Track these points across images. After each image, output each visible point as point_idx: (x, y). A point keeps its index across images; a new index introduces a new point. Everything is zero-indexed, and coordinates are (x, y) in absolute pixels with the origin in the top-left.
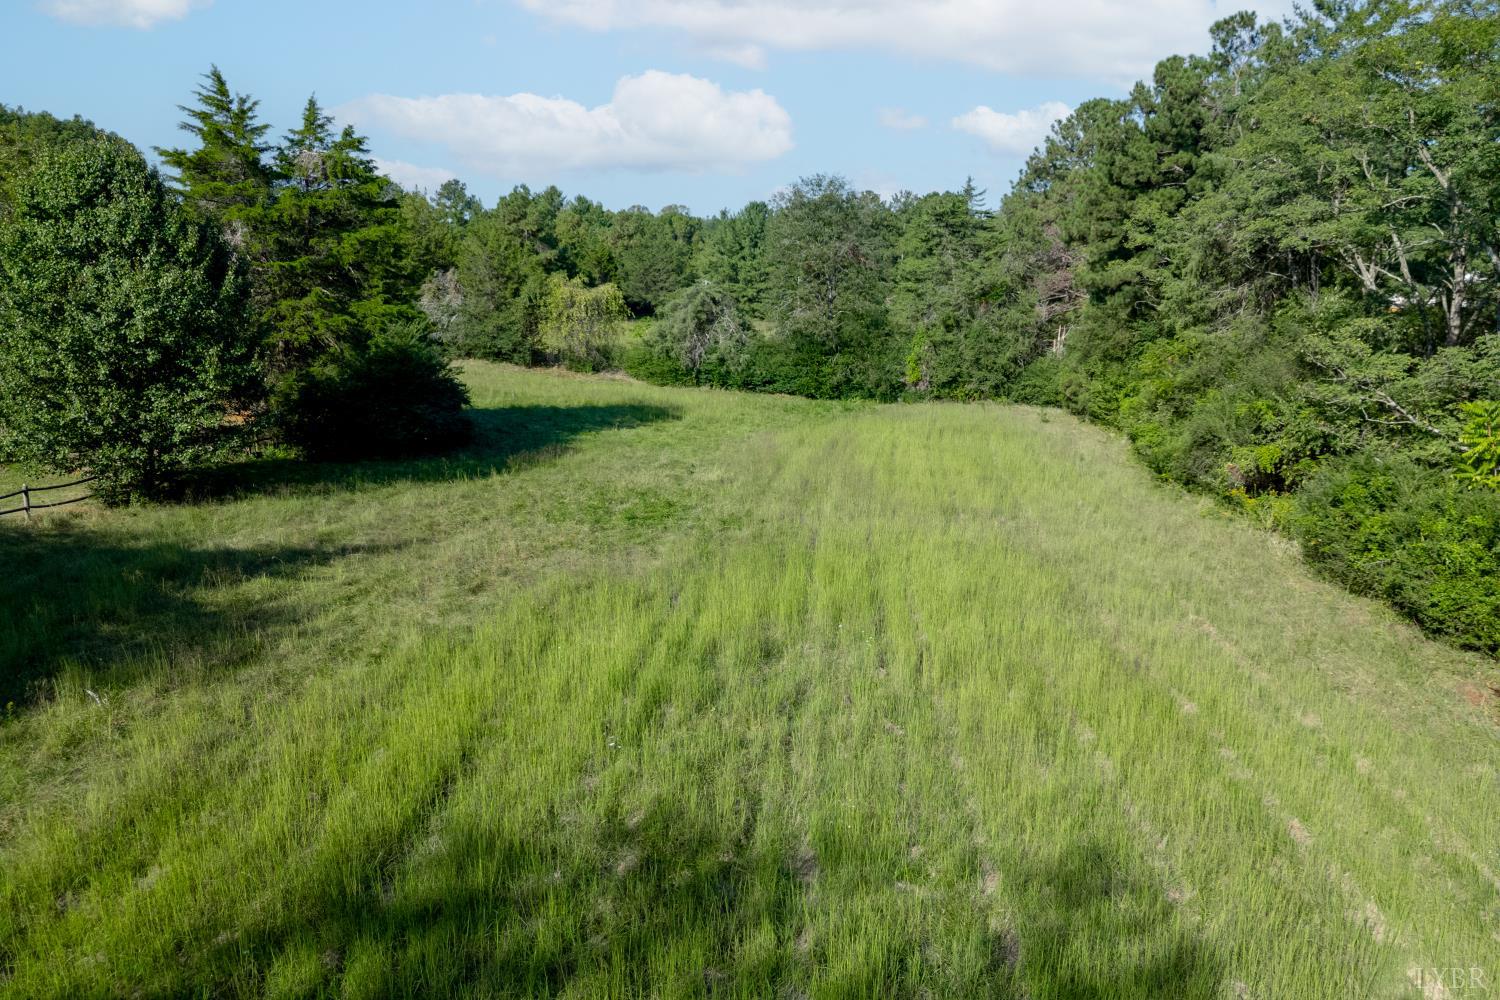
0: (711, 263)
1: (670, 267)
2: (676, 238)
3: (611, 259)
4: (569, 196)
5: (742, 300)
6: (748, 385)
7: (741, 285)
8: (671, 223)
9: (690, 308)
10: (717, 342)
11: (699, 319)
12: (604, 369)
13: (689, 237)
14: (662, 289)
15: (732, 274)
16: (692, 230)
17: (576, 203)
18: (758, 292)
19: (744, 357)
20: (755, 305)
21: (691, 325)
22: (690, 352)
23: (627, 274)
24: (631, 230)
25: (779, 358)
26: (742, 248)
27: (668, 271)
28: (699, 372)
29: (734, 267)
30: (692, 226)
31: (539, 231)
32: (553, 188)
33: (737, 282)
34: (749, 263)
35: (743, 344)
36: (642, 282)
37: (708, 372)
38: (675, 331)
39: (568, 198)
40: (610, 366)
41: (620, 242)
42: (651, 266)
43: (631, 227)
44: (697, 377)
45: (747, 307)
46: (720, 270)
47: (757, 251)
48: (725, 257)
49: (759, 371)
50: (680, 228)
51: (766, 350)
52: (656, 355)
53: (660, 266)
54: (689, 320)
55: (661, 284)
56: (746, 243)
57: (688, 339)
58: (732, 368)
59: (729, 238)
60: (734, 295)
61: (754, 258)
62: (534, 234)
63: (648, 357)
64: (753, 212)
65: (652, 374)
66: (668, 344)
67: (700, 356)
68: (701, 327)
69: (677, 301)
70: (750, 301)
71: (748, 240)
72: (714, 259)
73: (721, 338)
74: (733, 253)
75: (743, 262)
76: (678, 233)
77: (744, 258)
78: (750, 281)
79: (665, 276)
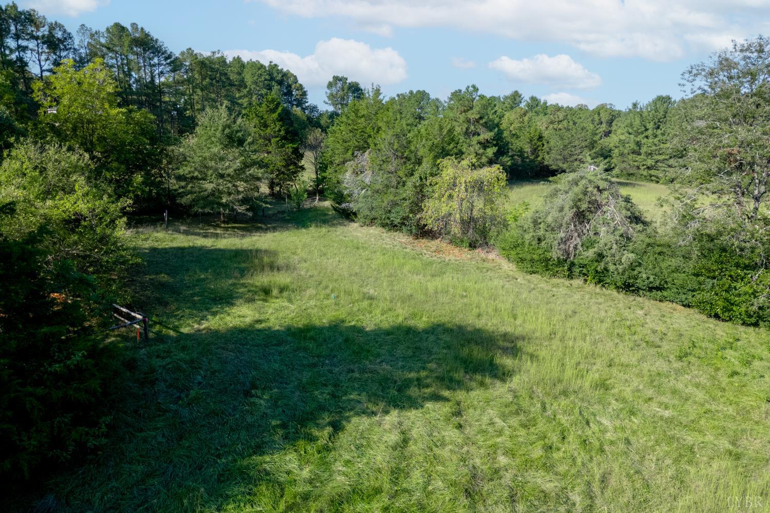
0: (620, 140)
1: (583, 144)
2: (601, 123)
3: (540, 138)
4: (526, 96)
5: (642, 168)
6: (628, 287)
7: (642, 157)
8: (599, 114)
9: (571, 195)
10: (596, 234)
11: (578, 208)
12: (481, 246)
13: (610, 123)
14: (576, 160)
15: (636, 148)
16: (614, 116)
17: (530, 101)
18: (657, 162)
19: (628, 257)
20: (652, 172)
21: (569, 214)
22: (565, 243)
23: (550, 149)
24: (561, 117)
25: (674, 262)
26: (647, 130)
27: (582, 147)
28: (573, 264)
29: (638, 144)
30: (613, 116)
31: (481, 118)
32: (516, 92)
33: (640, 154)
34: (651, 140)
35: (629, 239)
36: (561, 155)
37: (584, 266)
38: (550, 219)
39: (525, 98)
40: (487, 243)
41: (551, 126)
42: (570, 143)
43: (561, 115)
44: (569, 269)
45: (645, 173)
46: (627, 145)
47: (659, 132)
48: (632, 136)
49: (645, 275)
50: (605, 117)
51: (659, 249)
52: (527, 242)
53: (577, 143)
54: (567, 208)
55: (575, 157)
56: (650, 126)
57: (563, 229)
58: (611, 268)
59: (637, 122)
60: (636, 164)
61: (656, 136)
62: (477, 121)
63: (520, 241)
64: (659, 104)
65: (522, 260)
66: (541, 233)
67: (575, 248)
68: (580, 217)
69: (559, 186)
70: (648, 168)
71: (652, 123)
72: (623, 137)
73: (603, 230)
74: (638, 133)
75: (646, 140)
76: (603, 120)
77: (647, 137)
78: (650, 154)
79: (579, 151)
